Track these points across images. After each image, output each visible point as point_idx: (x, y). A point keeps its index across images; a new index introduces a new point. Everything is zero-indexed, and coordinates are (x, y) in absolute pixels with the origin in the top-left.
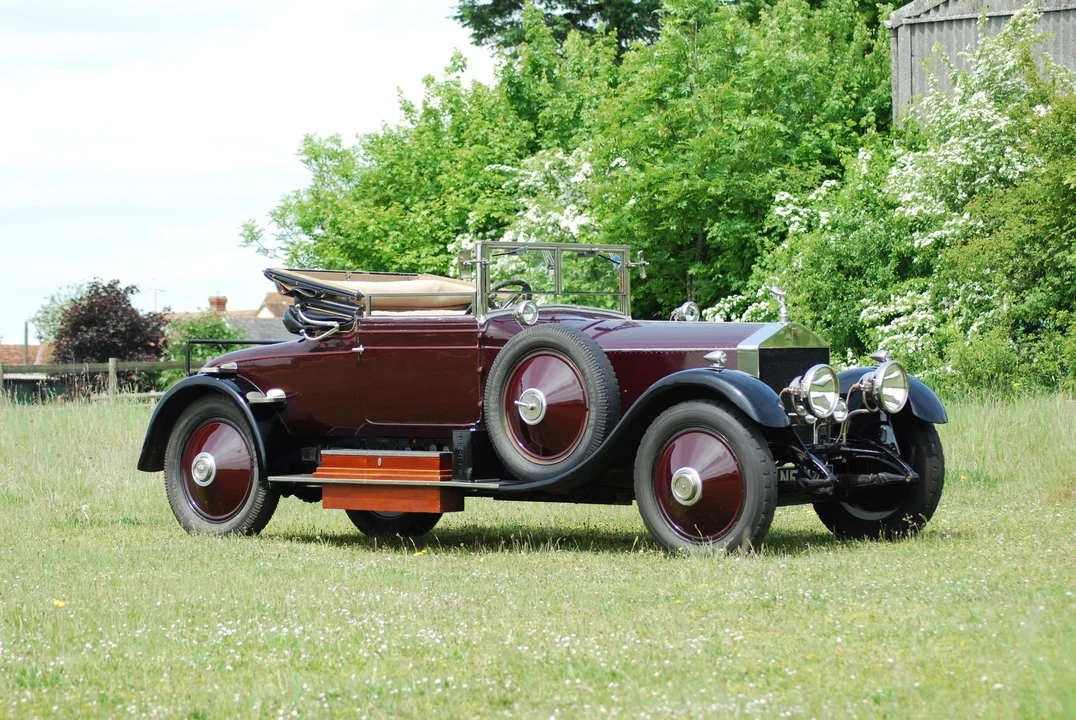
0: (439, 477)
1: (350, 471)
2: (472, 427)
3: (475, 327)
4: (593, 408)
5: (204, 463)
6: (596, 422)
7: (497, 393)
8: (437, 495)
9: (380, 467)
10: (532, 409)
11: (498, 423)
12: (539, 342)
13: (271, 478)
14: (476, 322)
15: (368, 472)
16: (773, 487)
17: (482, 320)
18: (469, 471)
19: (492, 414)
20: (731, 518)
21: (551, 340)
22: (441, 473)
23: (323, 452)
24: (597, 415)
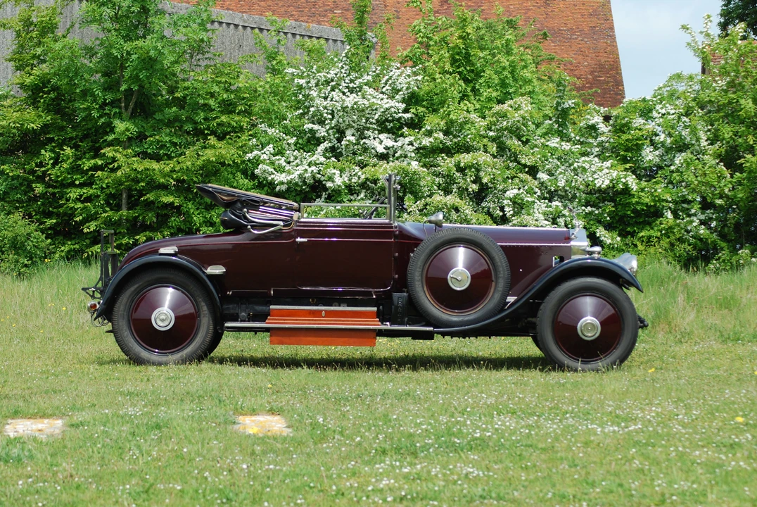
3: (392, 228)
4: (501, 280)
5: (166, 315)
6: (503, 289)
7: (421, 270)
8: (374, 335)
9: (324, 317)
10: (460, 280)
14: (392, 224)
15: (314, 320)
17: (396, 223)
18: (406, 319)
19: (417, 283)
20: (611, 347)
21: (468, 237)
22: (380, 321)
23: (272, 307)
24: (504, 285)
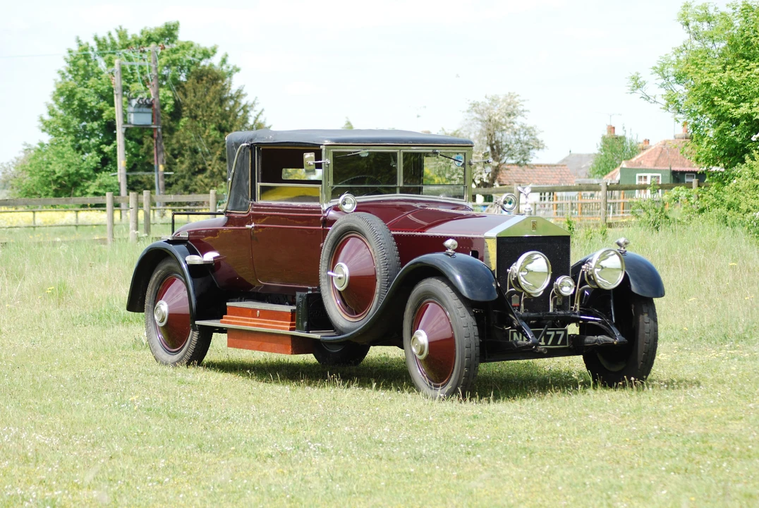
0: (289, 327)
1: (242, 319)
2: (310, 290)
3: (320, 212)
4: (378, 280)
5: (160, 309)
6: (380, 291)
7: (326, 265)
8: (289, 341)
9: (259, 317)
10: (340, 278)
11: (327, 287)
12: (349, 227)
13: (197, 322)
14: (321, 208)
15: (251, 321)
16: (473, 348)
17: (325, 207)
18: (305, 324)
21: (356, 225)
22: (291, 325)
23: (228, 304)
24: (381, 286)
